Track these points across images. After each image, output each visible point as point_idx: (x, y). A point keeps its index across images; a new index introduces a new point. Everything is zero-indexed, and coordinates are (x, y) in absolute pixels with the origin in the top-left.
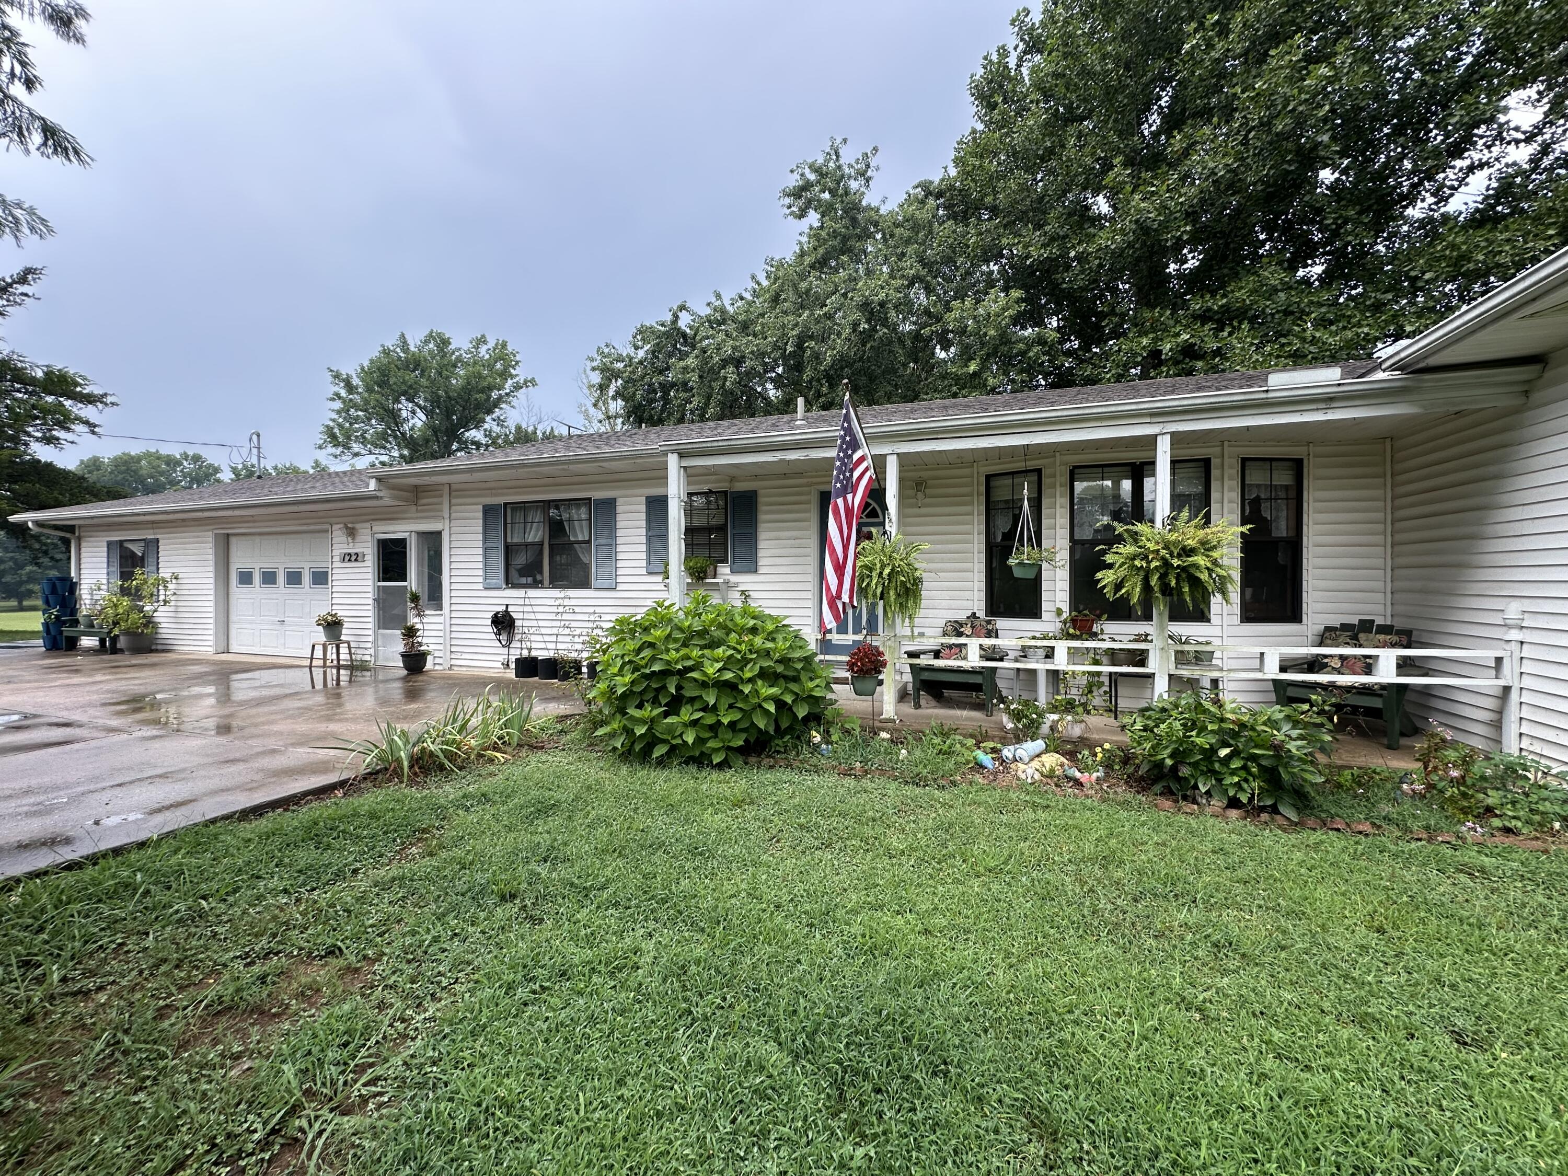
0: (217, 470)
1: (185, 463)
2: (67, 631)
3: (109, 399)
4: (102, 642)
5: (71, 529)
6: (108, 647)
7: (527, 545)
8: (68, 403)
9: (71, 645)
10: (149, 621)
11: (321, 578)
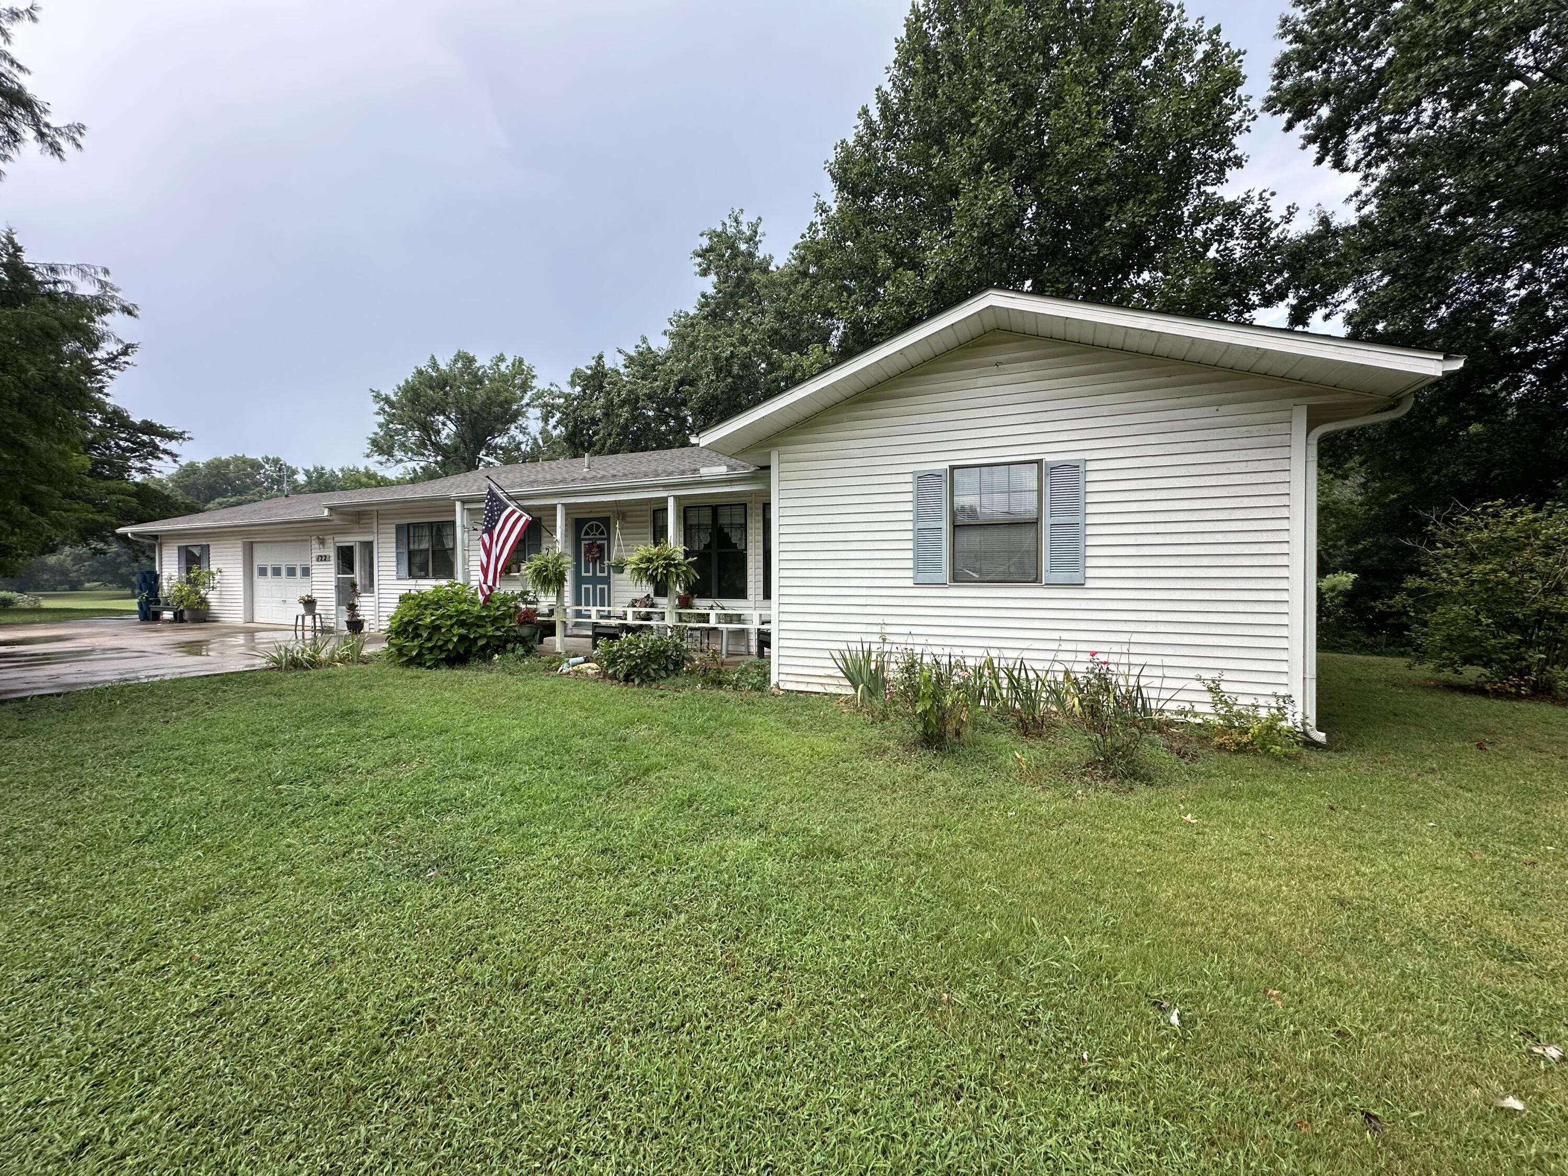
0: (294, 472)
1: (267, 466)
2: (153, 608)
3: (186, 435)
4: (175, 614)
5: (156, 537)
6: (179, 618)
7: (421, 551)
8: (157, 440)
9: (156, 617)
10: (204, 601)
11: (306, 572)
